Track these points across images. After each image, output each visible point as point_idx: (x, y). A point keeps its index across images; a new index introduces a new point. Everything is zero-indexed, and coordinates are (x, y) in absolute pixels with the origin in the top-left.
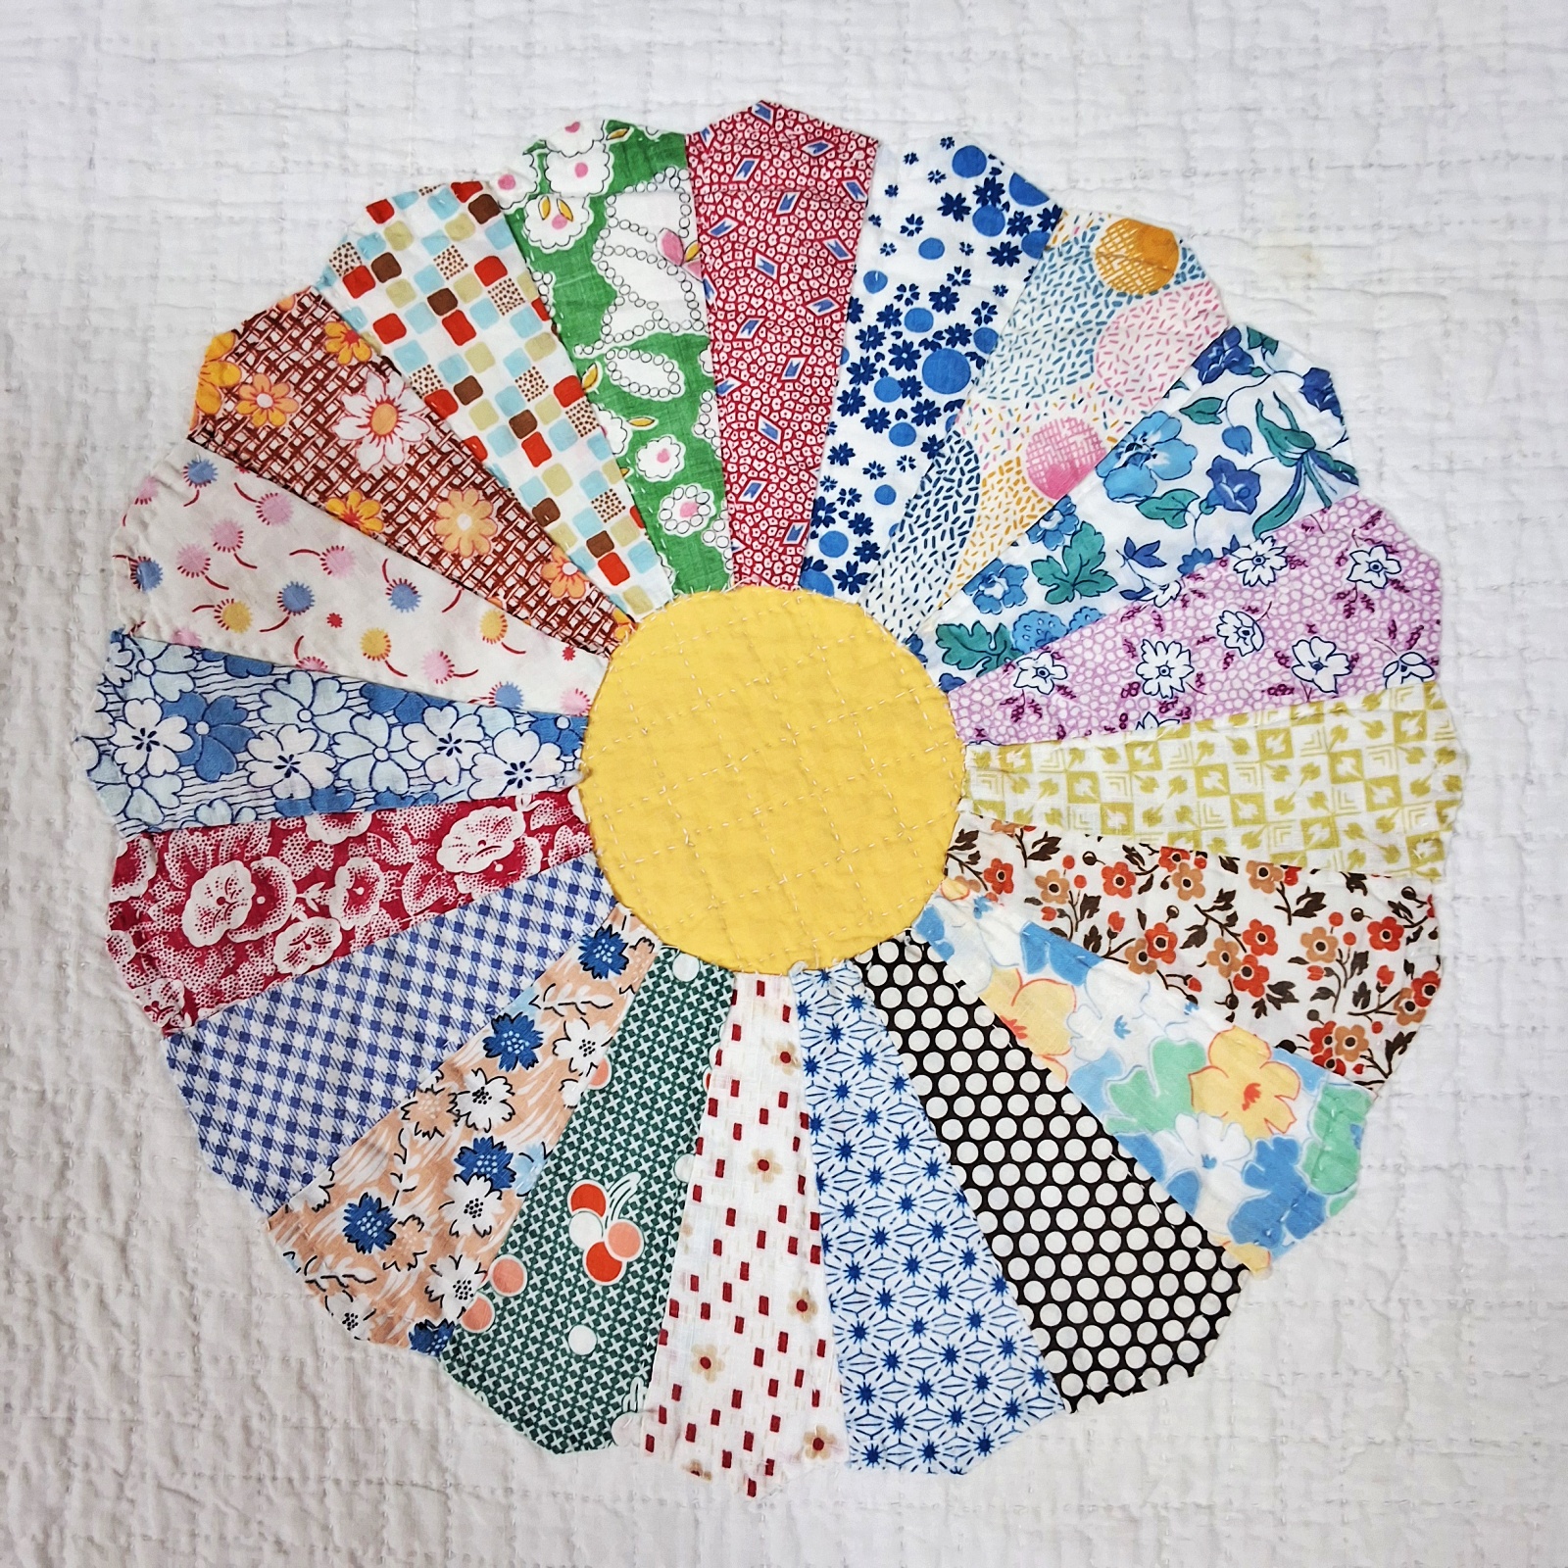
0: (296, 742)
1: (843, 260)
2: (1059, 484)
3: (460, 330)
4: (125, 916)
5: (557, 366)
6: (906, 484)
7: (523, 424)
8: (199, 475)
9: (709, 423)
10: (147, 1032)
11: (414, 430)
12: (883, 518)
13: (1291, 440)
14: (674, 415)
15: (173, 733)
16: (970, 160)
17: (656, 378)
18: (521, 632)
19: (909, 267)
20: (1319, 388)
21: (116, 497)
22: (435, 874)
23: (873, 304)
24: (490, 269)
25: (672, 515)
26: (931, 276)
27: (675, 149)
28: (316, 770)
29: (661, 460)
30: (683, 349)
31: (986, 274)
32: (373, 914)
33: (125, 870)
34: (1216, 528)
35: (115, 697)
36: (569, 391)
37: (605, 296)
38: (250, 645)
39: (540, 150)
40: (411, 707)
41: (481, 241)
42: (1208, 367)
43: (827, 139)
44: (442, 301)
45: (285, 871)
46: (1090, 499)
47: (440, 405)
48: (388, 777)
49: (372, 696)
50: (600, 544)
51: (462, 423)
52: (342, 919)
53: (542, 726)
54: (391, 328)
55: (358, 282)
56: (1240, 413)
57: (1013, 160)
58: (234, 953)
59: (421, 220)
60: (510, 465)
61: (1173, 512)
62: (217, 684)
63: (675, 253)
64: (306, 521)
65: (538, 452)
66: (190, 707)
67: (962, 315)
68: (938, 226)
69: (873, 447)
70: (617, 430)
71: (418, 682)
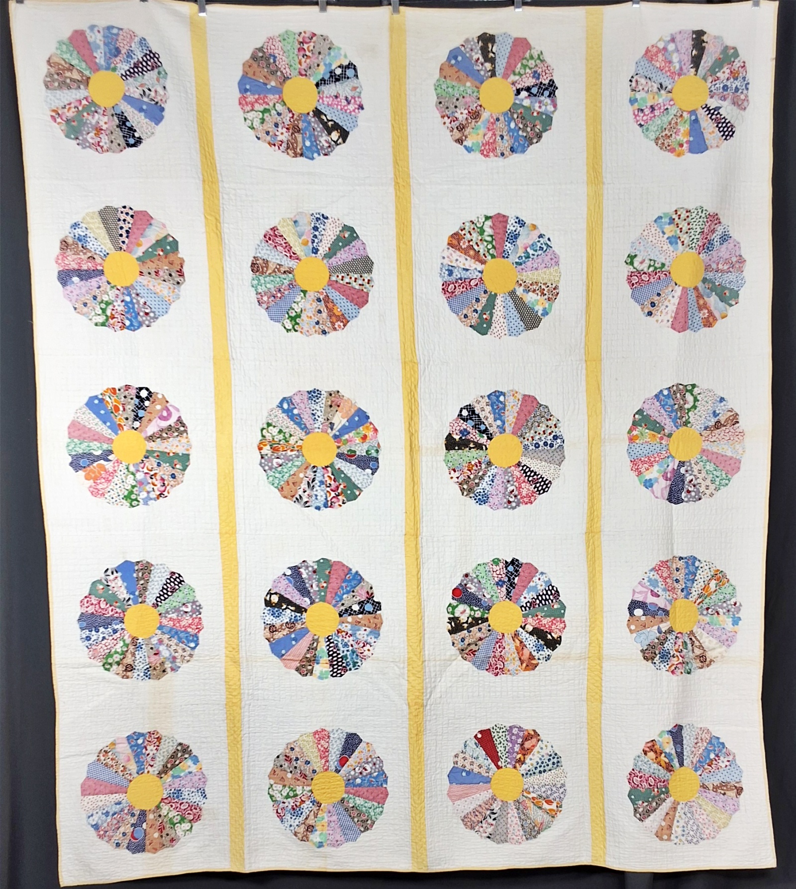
0: (457, 273)
1: (506, 227)
2: (526, 249)
3: (471, 234)
4: (443, 289)
5: (480, 238)
6: (512, 248)
7: (477, 243)
8: (448, 249)
9: (494, 243)
10: (445, 299)
11: (467, 244)
12: (510, 252)
13: (546, 244)
14: (491, 242)
15: (447, 272)
16: (517, 218)
17: (489, 239)
18: (477, 262)
19: (512, 228)
20: (549, 239)
21: (441, 251)
22: (470, 285)
23: (509, 232)
24: (474, 229)
25: (491, 252)
26: (514, 229)
27: (491, 217)
28: (459, 276)
29: (490, 246)
30: (491, 236)
31: (519, 228)
32: (465, 289)
33: (443, 285)
34: (540, 252)
35: (441, 269)
36: (481, 240)
37: (484, 231)
38: (453, 265)
39: (478, 218)
40: (467, 270)
41: (473, 226)
42: (539, 237)
43: (504, 216)
44: (469, 232)
45: (457, 285)
46: (529, 250)
47: (469, 242)
48: (466, 277)
49: (464, 269)
50: (484, 254)
51: (471, 243)
52: (461, 290)
53: (479, 272)
54: (465, 235)
55: (462, 230)
56: (542, 242)
57: (521, 218)
58: (453, 293)
59: (467, 224)
60: (476, 247)
61: (536, 251)
62: (450, 268)
63: (491, 227)
64: (458, 253)
65: (478, 246)
66: (448, 270)
67: (517, 232)
68: (515, 224)
69: (509, 245)
70: (485, 244)
71: (468, 268)
